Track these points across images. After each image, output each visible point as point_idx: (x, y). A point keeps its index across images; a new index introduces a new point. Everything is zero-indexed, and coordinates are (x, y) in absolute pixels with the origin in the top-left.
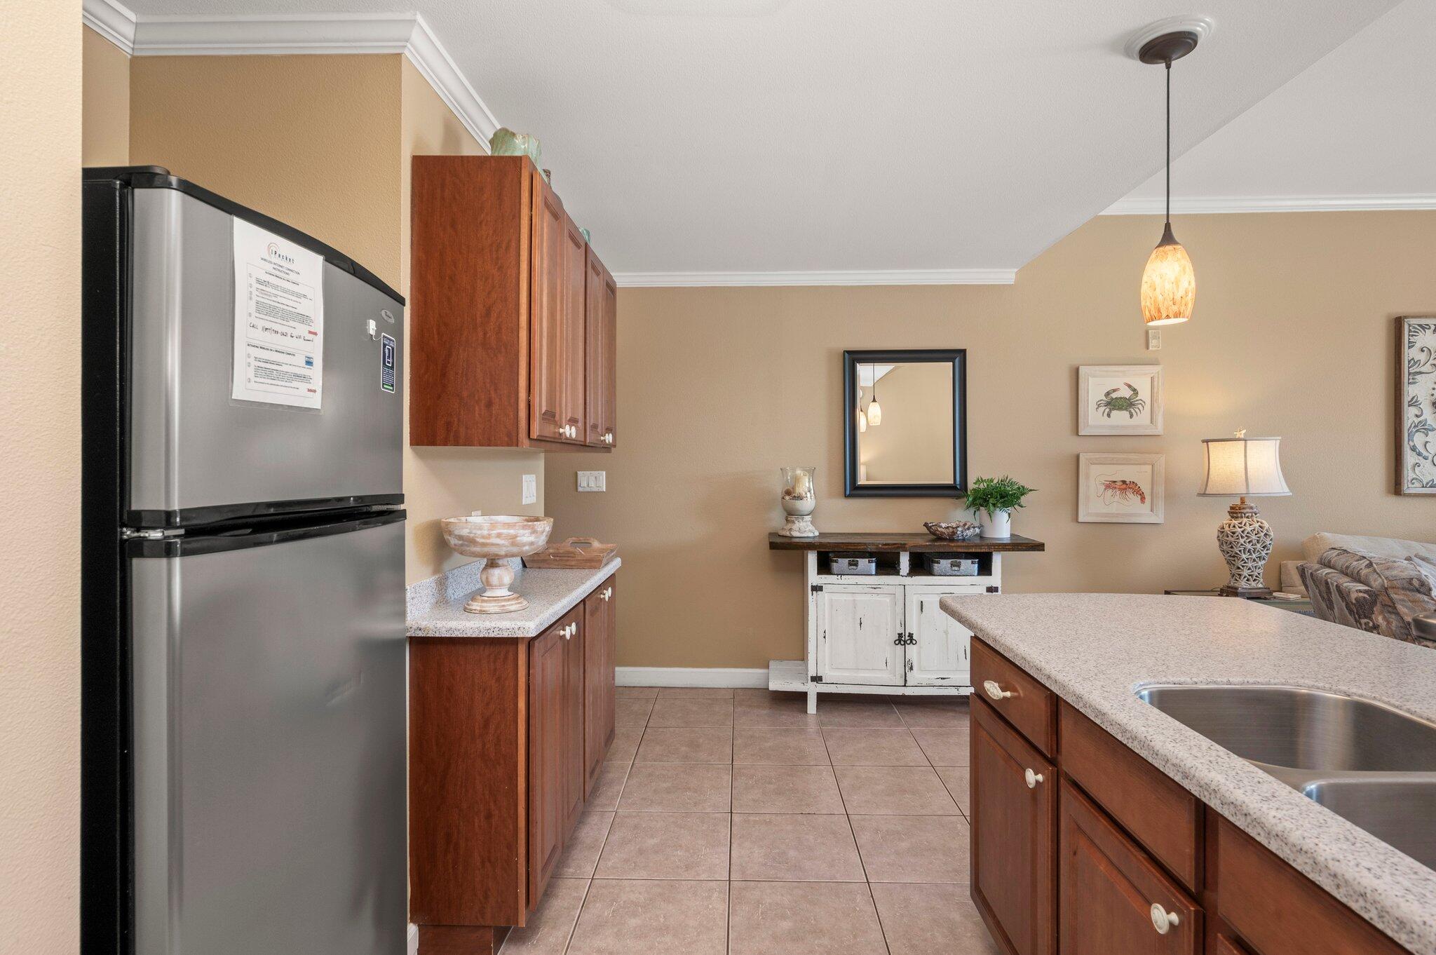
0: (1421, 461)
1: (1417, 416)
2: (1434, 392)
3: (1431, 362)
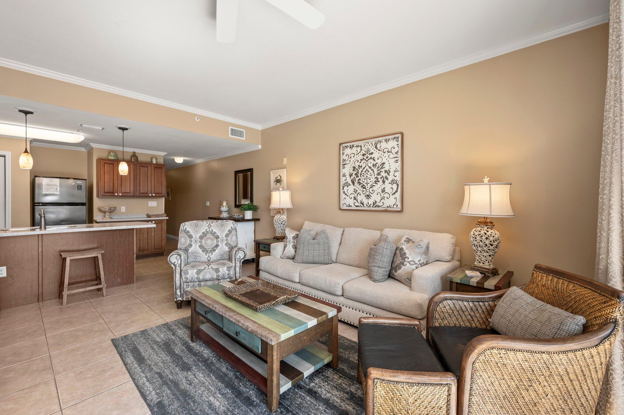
0: (346, 196)
1: (345, 180)
2: (350, 171)
3: (349, 159)
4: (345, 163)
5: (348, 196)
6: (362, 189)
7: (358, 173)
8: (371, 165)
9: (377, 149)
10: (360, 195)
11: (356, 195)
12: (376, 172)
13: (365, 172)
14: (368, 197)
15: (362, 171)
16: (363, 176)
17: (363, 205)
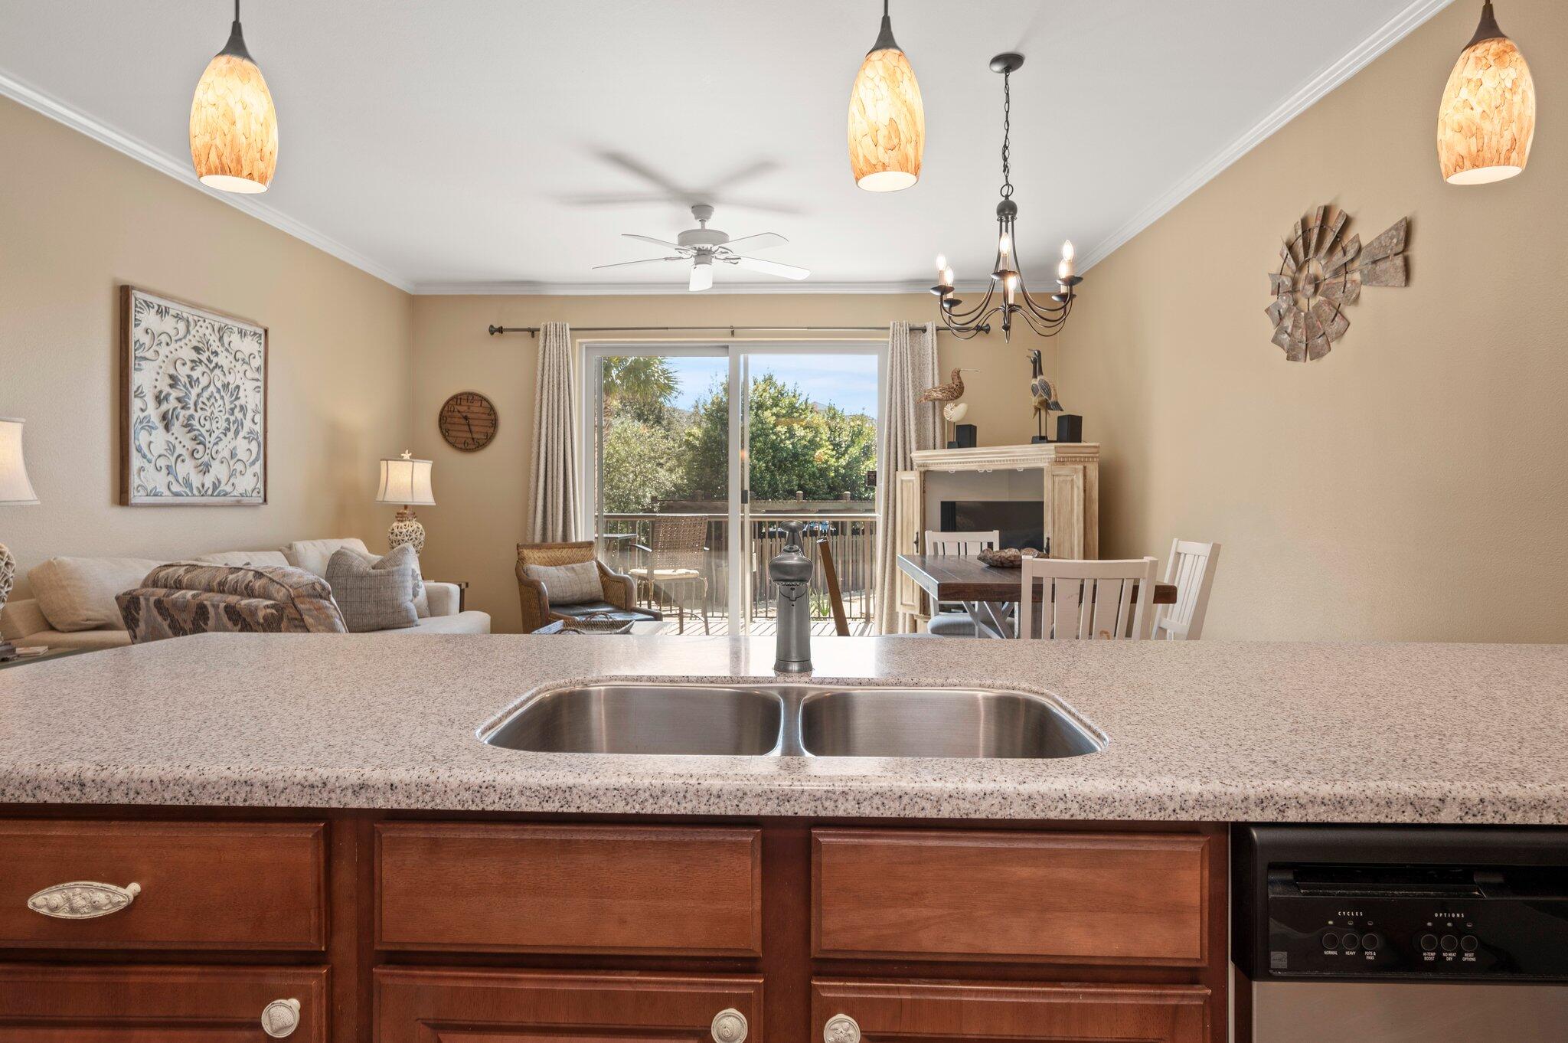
0: (146, 465)
1: (142, 410)
2: (157, 384)
3: (154, 348)
4: (142, 355)
5: (149, 461)
6: (191, 445)
7: (189, 399)
8: (219, 385)
9: (223, 345)
10: (183, 461)
11: (173, 459)
12: (228, 406)
13: (208, 399)
14: (205, 469)
15: (199, 396)
16: (202, 409)
17: (191, 490)
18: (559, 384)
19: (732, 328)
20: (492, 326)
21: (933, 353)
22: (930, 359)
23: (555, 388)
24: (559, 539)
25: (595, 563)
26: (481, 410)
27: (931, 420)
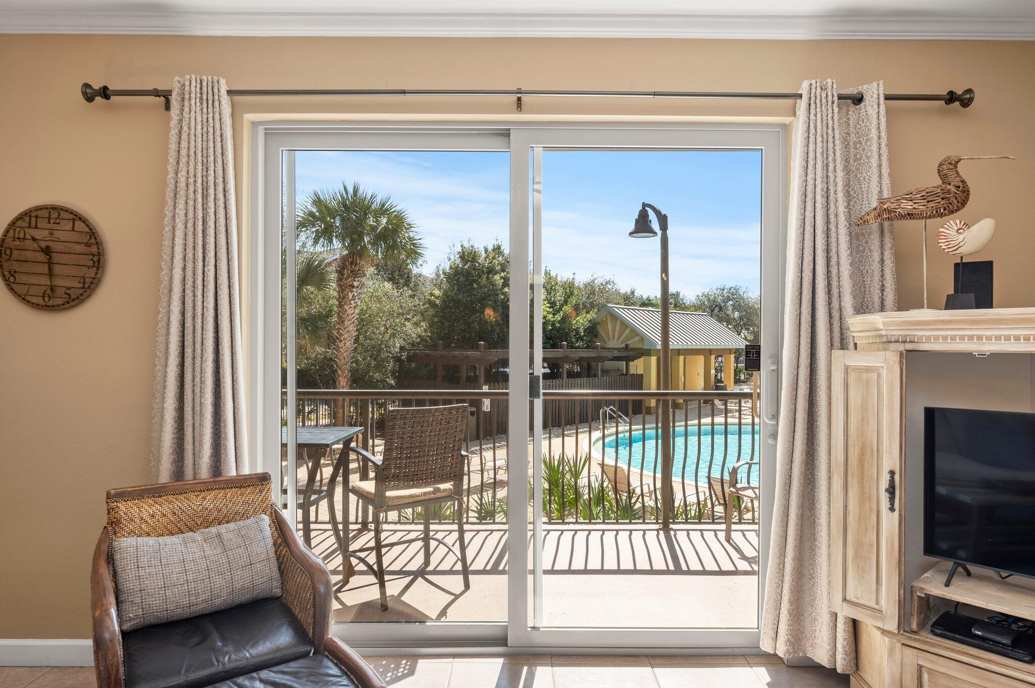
18: (205, 189)
19: (519, 91)
20: (87, 86)
21: (879, 137)
22: (874, 148)
23: (199, 196)
24: (205, 473)
25: (266, 519)
26: (73, 237)
27: (876, 256)
